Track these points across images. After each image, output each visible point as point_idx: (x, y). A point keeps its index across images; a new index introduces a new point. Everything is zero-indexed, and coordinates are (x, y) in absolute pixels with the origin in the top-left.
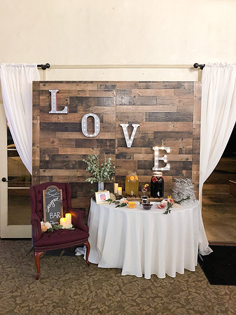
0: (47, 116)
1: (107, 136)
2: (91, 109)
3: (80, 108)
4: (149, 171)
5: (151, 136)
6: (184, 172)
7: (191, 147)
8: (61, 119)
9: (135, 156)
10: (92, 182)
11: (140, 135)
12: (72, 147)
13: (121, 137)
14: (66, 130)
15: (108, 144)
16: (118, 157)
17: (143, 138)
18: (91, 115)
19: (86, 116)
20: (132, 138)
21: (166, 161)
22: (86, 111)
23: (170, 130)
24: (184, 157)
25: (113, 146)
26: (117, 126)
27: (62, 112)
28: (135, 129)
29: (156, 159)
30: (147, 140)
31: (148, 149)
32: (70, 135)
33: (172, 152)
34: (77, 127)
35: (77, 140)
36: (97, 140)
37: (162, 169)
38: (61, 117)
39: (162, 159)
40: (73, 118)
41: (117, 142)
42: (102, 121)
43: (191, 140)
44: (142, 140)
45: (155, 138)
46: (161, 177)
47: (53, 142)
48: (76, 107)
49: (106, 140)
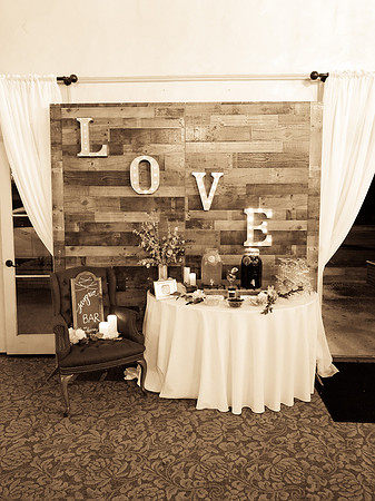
0: (75, 160)
1: (171, 192)
2: (144, 149)
3: (127, 147)
4: (239, 247)
5: (242, 192)
6: (294, 248)
7: (306, 208)
8: (97, 166)
9: (217, 223)
10: (148, 266)
11: (225, 190)
12: (115, 211)
13: (193, 193)
14: (105, 183)
15: (173, 205)
16: (189, 225)
17: (228, 194)
18: (145, 158)
19: (138, 160)
20: (212, 195)
21: (265, 231)
22: (137, 152)
23: (272, 181)
24: (294, 225)
25: (180, 208)
26: (187, 175)
27: (97, 154)
28: (216, 181)
29: (250, 228)
30: (235, 197)
31: (238, 213)
32: (111, 192)
33: (276, 218)
34: (123, 179)
35: (123, 200)
36: (156, 199)
37: (260, 244)
38: (96, 162)
39: (259, 228)
40: (116, 164)
41: (187, 201)
42: (162, 168)
43: (305, 197)
44: (227, 198)
45: (248, 194)
46: (257, 257)
47: (85, 203)
48: (121, 145)
49: (170, 198)
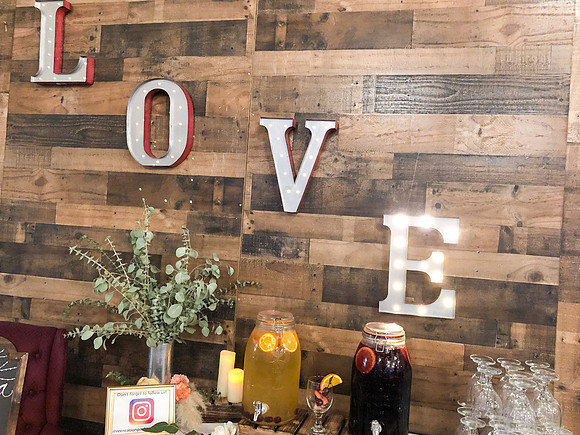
2: (166, 67)
3: (131, 65)
5: (381, 171)
6: (519, 330)
7: (558, 225)
8: (71, 103)
9: (317, 247)
12: (95, 202)
13: (264, 170)
14: (82, 141)
15: (218, 194)
17: (348, 177)
19: (146, 90)
21: (437, 277)
23: (462, 148)
24: (520, 266)
27: (69, 78)
28: (317, 141)
29: (398, 265)
30: (365, 185)
32: (92, 160)
37: (422, 311)
39: (422, 266)
47: (41, 182)
48: (119, 60)
49: (212, 180)
